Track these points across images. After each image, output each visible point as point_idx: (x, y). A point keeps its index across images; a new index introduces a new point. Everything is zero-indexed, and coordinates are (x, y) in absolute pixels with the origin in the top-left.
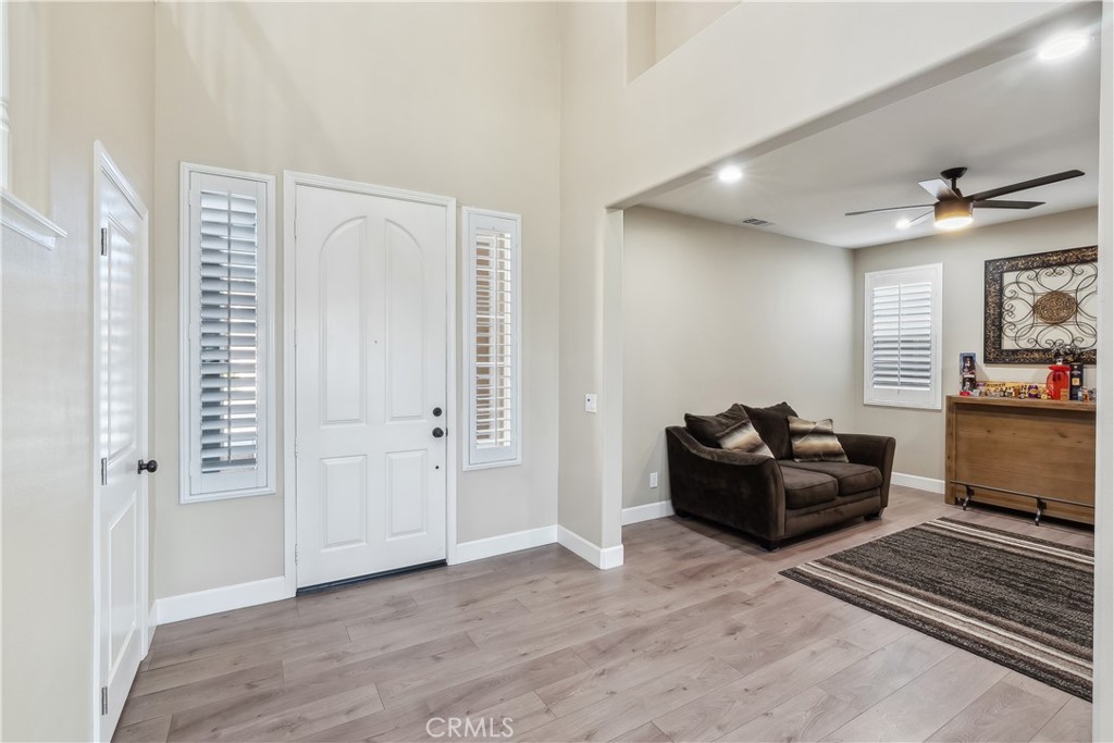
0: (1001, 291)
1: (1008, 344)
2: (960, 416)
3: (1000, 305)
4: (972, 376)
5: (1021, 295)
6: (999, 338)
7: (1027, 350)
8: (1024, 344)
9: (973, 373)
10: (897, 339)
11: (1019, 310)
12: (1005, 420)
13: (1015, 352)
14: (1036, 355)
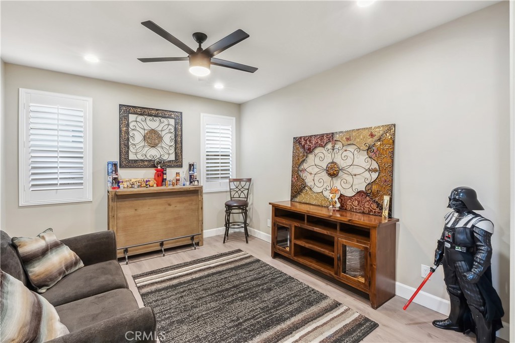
0: (128, 125)
1: (132, 157)
2: (118, 203)
3: (127, 133)
4: (117, 176)
5: (138, 129)
6: (127, 153)
7: (142, 160)
8: (140, 157)
9: (117, 175)
10: (56, 149)
11: (137, 138)
12: (144, 201)
13: (136, 161)
14: (146, 163)
